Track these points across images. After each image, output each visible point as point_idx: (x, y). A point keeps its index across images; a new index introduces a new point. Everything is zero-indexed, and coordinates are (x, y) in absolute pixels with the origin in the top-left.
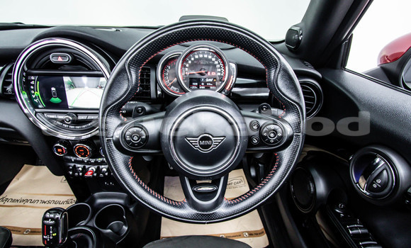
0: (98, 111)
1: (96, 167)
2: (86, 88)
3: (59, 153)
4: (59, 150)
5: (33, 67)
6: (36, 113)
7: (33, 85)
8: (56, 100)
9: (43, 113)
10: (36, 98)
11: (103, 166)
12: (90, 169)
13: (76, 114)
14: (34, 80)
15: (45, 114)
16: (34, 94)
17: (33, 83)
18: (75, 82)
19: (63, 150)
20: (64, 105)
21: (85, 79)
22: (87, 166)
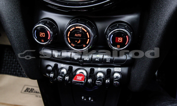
1: (88, 69)
3: (40, 39)
4: (42, 34)
11: (99, 69)
12: (78, 72)
19: (47, 35)
22: (75, 68)
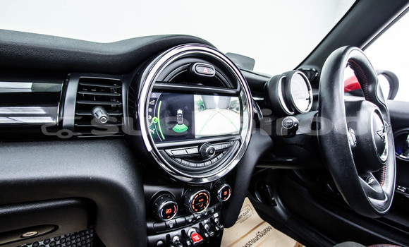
2: (217, 109)
4: (168, 211)
7: (153, 107)
8: (181, 128)
9: (165, 148)
10: (153, 127)
11: (205, 221)
14: (155, 99)
18: (207, 102)
21: (216, 99)
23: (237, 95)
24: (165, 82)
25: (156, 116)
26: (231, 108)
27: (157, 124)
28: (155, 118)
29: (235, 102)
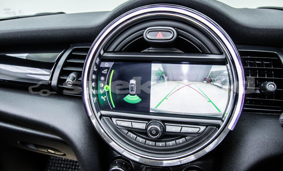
0: (219, 122)
2: (186, 81)
5: (111, 49)
6: (101, 116)
7: (105, 75)
8: (133, 99)
9: (111, 117)
10: (104, 94)
13: (164, 121)
14: (108, 68)
15: (114, 120)
16: (103, 88)
17: (105, 72)
18: (169, 72)
20: (143, 107)
21: (185, 68)
23: (223, 62)
24: (116, 52)
25: (108, 84)
26: (210, 81)
27: (108, 92)
28: (106, 86)
29: (220, 73)
